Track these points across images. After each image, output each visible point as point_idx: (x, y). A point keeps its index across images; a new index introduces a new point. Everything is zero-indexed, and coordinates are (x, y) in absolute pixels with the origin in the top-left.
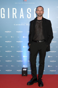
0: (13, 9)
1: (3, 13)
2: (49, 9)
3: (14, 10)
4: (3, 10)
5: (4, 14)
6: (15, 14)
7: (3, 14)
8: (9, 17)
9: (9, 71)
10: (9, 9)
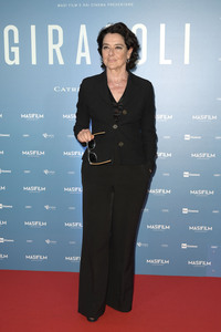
0: (51, 28)
1: (12, 44)
2: (188, 26)
3: (55, 32)
4: (11, 32)
5: (16, 50)
6: (57, 47)
7: (13, 49)
8: (34, 62)
9: (36, 260)
10: (33, 28)
